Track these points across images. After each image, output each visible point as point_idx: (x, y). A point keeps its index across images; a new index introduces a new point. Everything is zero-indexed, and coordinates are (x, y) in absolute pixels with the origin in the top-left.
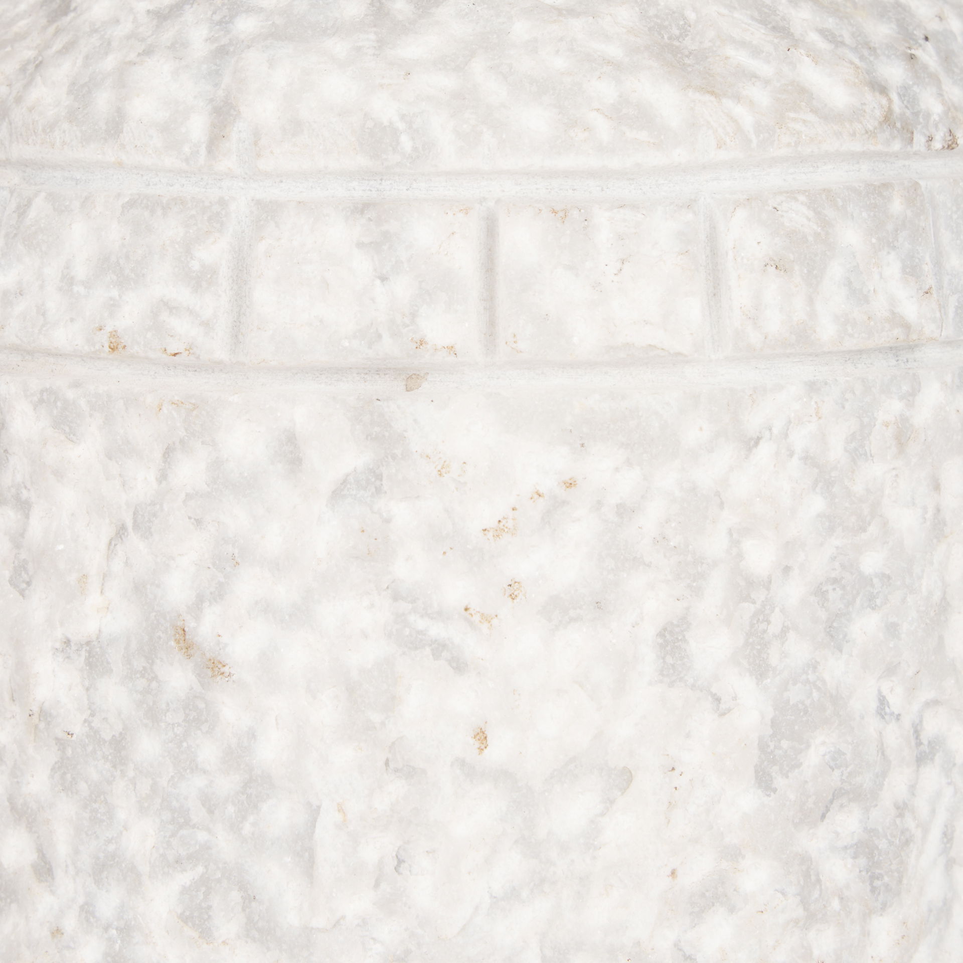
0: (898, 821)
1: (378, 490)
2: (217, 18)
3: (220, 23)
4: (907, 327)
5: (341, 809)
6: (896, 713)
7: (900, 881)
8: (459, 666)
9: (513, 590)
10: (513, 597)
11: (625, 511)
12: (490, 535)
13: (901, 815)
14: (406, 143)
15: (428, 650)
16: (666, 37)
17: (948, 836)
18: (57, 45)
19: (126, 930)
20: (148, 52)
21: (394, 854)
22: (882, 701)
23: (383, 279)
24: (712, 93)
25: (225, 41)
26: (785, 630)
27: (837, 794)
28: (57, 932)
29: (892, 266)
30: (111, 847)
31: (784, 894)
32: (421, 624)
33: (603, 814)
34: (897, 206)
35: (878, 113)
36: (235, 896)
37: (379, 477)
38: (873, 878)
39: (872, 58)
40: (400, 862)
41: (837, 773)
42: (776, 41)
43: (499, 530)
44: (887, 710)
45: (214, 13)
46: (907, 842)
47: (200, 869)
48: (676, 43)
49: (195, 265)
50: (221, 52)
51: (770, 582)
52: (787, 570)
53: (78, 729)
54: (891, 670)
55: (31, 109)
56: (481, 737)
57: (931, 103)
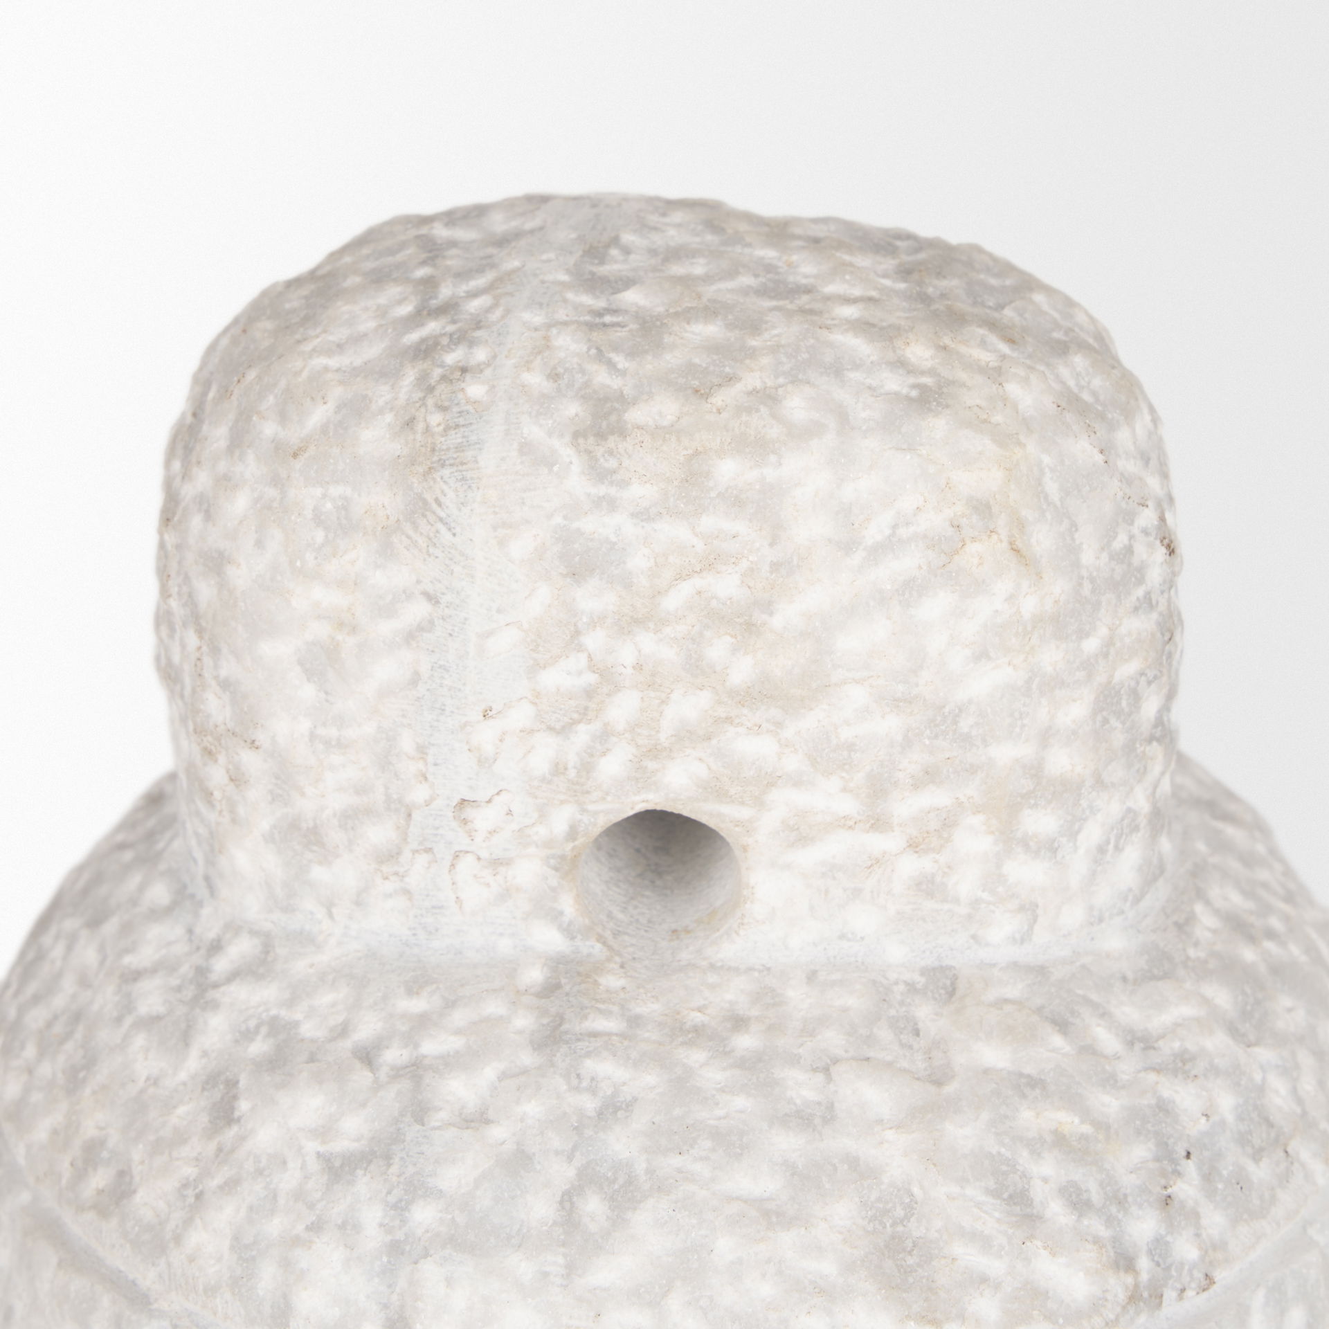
2: (392, 1199)
3: (395, 1207)
18: (217, 1181)
20: (316, 1227)
25: (400, 1235)
35: (1122, 1296)
39: (1120, 1216)
42: (1010, 1231)
45: (389, 1193)
48: (900, 1228)
50: (395, 1249)
55: (191, 1259)
57: (1186, 1250)
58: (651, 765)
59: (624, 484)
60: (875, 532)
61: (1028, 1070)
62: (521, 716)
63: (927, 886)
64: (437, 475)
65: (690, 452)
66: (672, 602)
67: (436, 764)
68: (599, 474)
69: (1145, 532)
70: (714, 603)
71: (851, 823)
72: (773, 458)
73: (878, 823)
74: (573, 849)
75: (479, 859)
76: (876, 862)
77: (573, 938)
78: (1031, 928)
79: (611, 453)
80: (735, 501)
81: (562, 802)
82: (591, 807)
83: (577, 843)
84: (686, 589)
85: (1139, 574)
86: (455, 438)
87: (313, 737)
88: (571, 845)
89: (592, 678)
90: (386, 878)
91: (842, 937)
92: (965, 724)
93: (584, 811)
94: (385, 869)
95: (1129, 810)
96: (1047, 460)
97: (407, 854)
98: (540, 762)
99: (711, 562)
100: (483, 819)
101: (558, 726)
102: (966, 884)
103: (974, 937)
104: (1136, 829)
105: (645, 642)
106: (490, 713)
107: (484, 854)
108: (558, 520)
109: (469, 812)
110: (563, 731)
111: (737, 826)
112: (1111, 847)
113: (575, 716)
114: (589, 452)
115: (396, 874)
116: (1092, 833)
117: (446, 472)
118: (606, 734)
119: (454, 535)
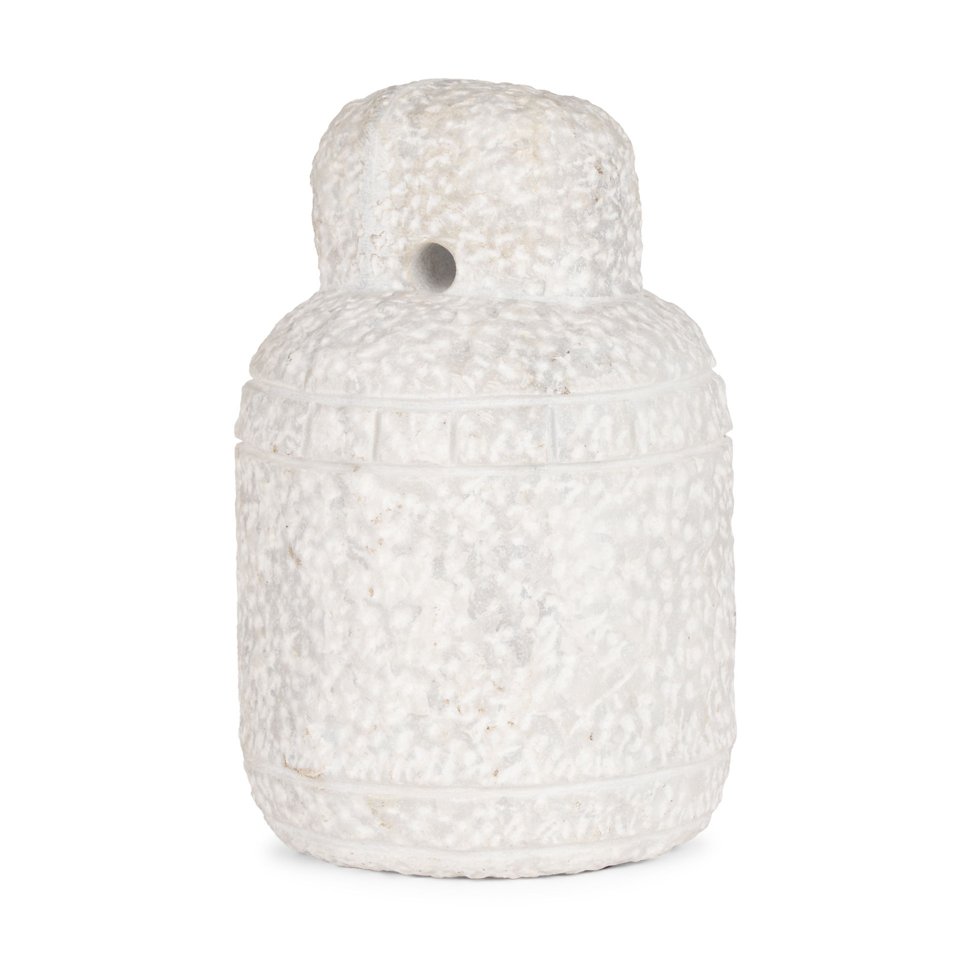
0: (528, 634)
1: (344, 505)
2: (319, 339)
4: (530, 459)
5: (331, 613)
6: (530, 595)
7: (529, 656)
8: (367, 567)
9: (381, 542)
10: (381, 544)
11: (421, 517)
12: (374, 522)
13: (529, 632)
14: (358, 386)
15: (358, 561)
16: (459, 351)
17: (558, 642)
19: (280, 651)
20: (298, 349)
21: (348, 630)
22: (524, 591)
23: (346, 433)
24: (459, 374)
25: (317, 347)
26: (482, 563)
27: (501, 623)
28: (265, 651)
29: (528, 436)
30: (277, 622)
31: (478, 655)
32: (356, 551)
33: (412, 622)
34: (532, 415)
36: (307, 641)
37: (343, 500)
38: (518, 654)
39: (536, 361)
40: (350, 633)
41: (501, 615)
43: (376, 521)
44: (526, 594)
46: (532, 642)
47: (299, 631)
49: (297, 424)
51: (474, 545)
52: (481, 541)
53: (270, 581)
54: (527, 580)
56: (371, 591)
57: (558, 377)
58: (426, 223)
59: (420, 128)
60: (491, 144)
61: (522, 321)
62: (387, 204)
63: (509, 271)
64: (367, 124)
65: (440, 118)
66: (430, 164)
67: (365, 221)
68: (413, 124)
69: (590, 163)
70: (441, 166)
71: (483, 245)
72: (464, 122)
73: (492, 246)
74: (406, 254)
75: (378, 257)
76: (492, 261)
77: (405, 287)
78: (544, 292)
79: (417, 118)
80: (450, 134)
81: (401, 236)
82: (410, 239)
83: (407, 252)
84: (433, 161)
85: (585, 175)
86: (376, 114)
87: (335, 216)
88: (404, 253)
89: (407, 190)
90: (353, 265)
91: (483, 288)
92: (518, 213)
93: (408, 240)
94: (353, 261)
95: (582, 257)
96: (553, 132)
97: (358, 255)
98: (394, 222)
99: (440, 152)
100: (379, 242)
101: (398, 208)
102: (521, 271)
103: (524, 291)
104: (585, 265)
105: (422, 179)
106: (379, 203)
107: (380, 255)
108: (399, 138)
109: (375, 240)
110: (400, 209)
111: (451, 246)
112: (575, 269)
113: (403, 204)
114: (411, 118)
115: (356, 263)
116: (566, 262)
117: (370, 123)
118: (412, 212)
119: (370, 142)
